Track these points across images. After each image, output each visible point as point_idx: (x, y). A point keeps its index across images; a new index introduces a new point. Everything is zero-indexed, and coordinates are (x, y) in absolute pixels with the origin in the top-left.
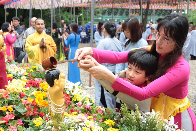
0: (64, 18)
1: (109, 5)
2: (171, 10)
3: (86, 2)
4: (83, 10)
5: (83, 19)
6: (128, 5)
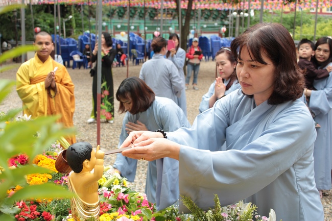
0: (39, 23)
2: (229, 10)
4: (74, 9)
5: (74, 25)
6: (155, 2)
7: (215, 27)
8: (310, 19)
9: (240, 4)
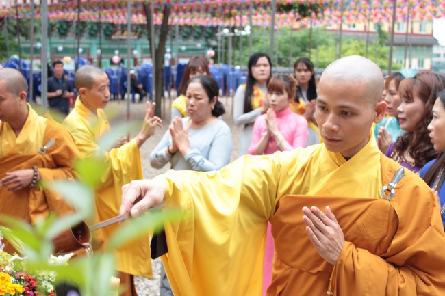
1: (67, 14)
2: (217, 27)
3: (8, 6)
6: (114, 14)
7: (197, 50)
8: (327, 39)
9: (235, 19)
